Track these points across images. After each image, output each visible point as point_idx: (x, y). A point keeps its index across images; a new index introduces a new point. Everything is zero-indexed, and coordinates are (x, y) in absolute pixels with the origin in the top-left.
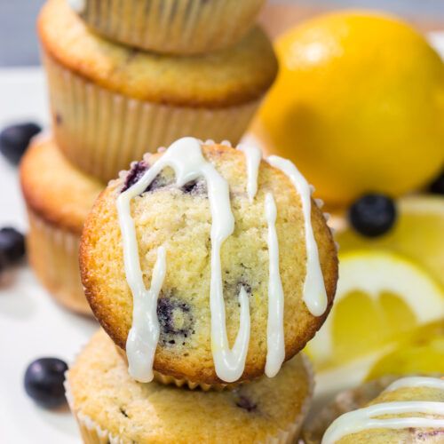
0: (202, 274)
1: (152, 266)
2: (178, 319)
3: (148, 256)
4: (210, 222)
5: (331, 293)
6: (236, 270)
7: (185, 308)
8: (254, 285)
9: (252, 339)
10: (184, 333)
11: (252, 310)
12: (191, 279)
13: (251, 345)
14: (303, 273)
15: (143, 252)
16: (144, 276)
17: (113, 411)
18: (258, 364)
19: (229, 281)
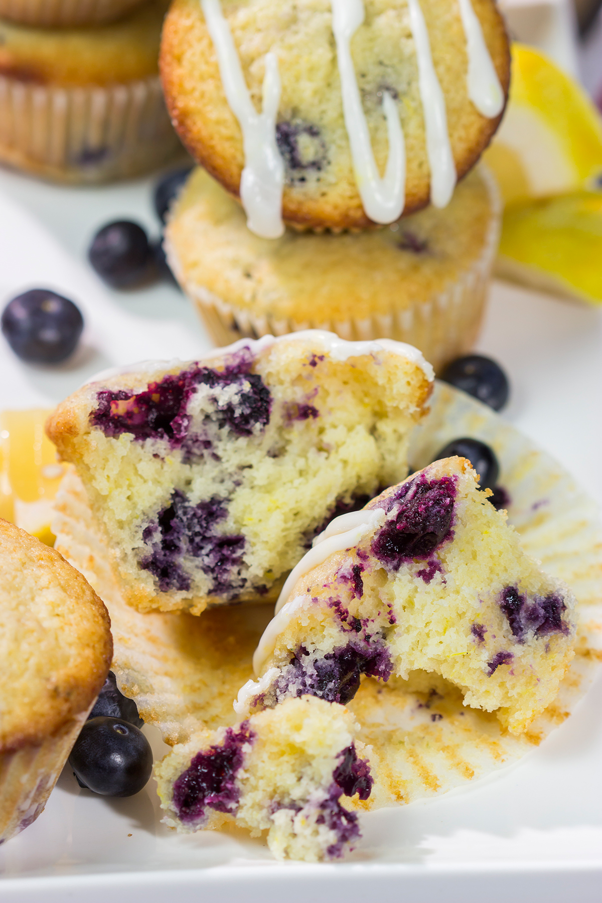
0: (331, 82)
1: (261, 82)
2: (307, 147)
3: (254, 69)
4: (330, 10)
5: (505, 83)
6: (374, 72)
7: (313, 132)
8: (401, 87)
9: (409, 161)
10: (316, 165)
11: (403, 122)
12: (316, 92)
13: (408, 170)
14: (465, 62)
15: (246, 63)
16: (253, 97)
17: (234, 276)
18: (421, 193)
19: (368, 87)
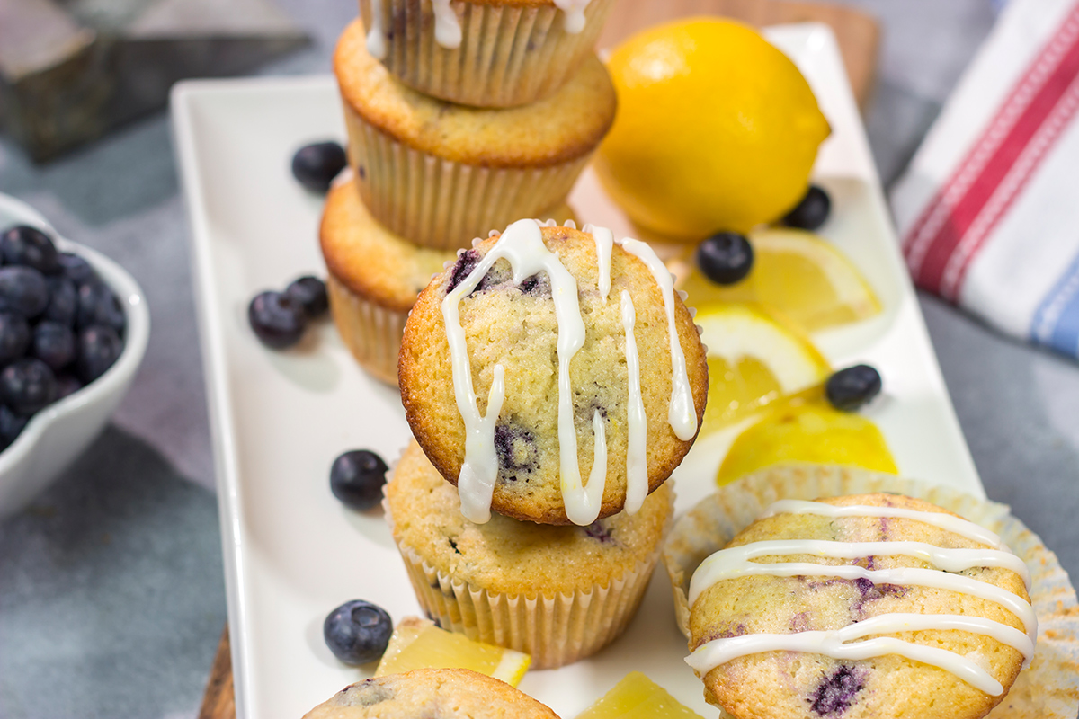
0: (550, 395)
1: (488, 389)
2: (521, 450)
3: (482, 375)
4: (555, 331)
5: (700, 409)
6: (588, 391)
7: (528, 437)
8: (611, 408)
9: (609, 473)
10: (527, 467)
11: (608, 439)
12: (534, 403)
13: (608, 481)
14: (669, 388)
15: (476, 369)
16: (478, 400)
18: (617, 501)
19: (582, 405)
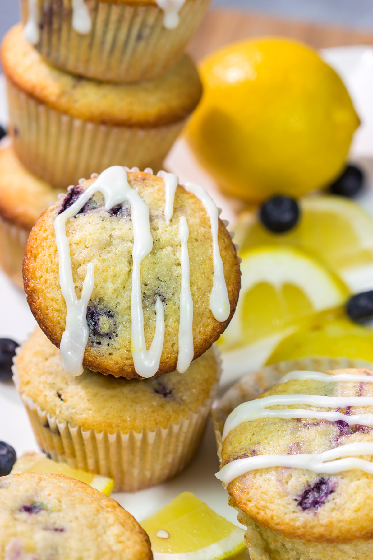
0: (125, 286)
1: (83, 279)
2: (104, 323)
3: (80, 270)
4: (132, 242)
5: (233, 302)
6: (153, 283)
7: (110, 315)
8: (169, 296)
9: (166, 341)
10: (109, 335)
11: (166, 317)
12: (115, 290)
13: (165, 347)
14: (210, 286)
15: (75, 266)
16: (76, 287)
17: (51, 395)
18: (171, 362)
19: (148, 293)
